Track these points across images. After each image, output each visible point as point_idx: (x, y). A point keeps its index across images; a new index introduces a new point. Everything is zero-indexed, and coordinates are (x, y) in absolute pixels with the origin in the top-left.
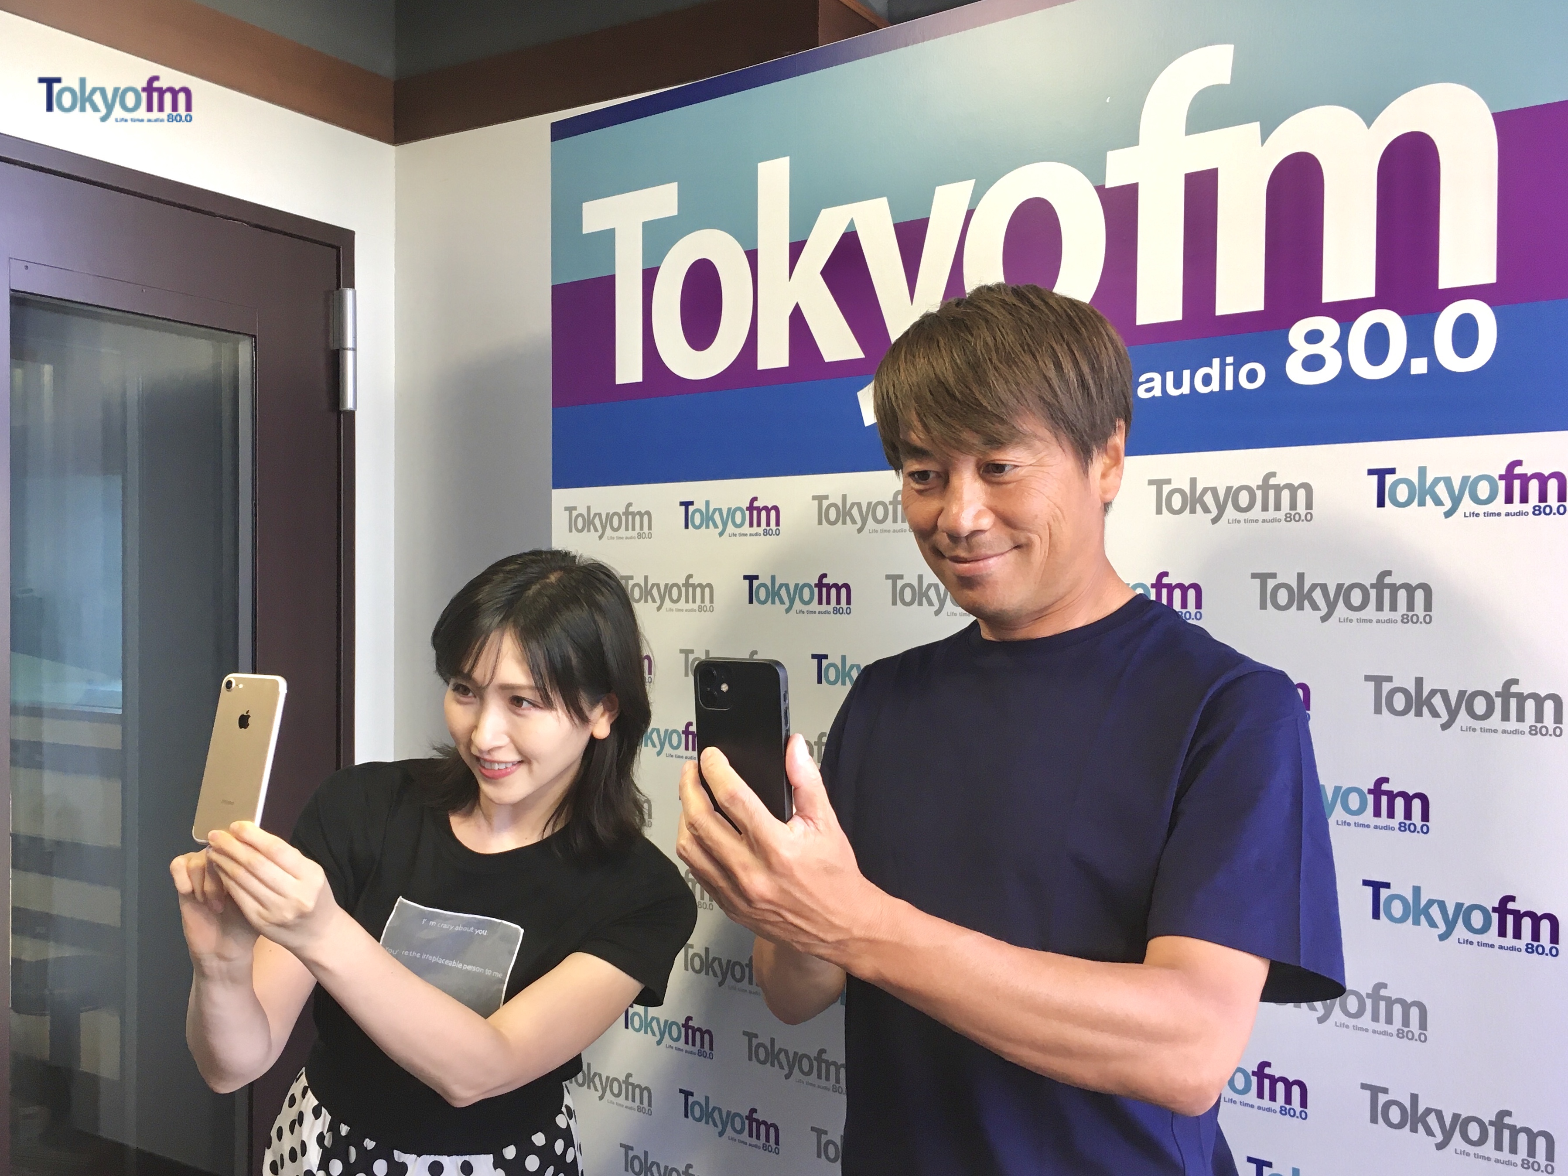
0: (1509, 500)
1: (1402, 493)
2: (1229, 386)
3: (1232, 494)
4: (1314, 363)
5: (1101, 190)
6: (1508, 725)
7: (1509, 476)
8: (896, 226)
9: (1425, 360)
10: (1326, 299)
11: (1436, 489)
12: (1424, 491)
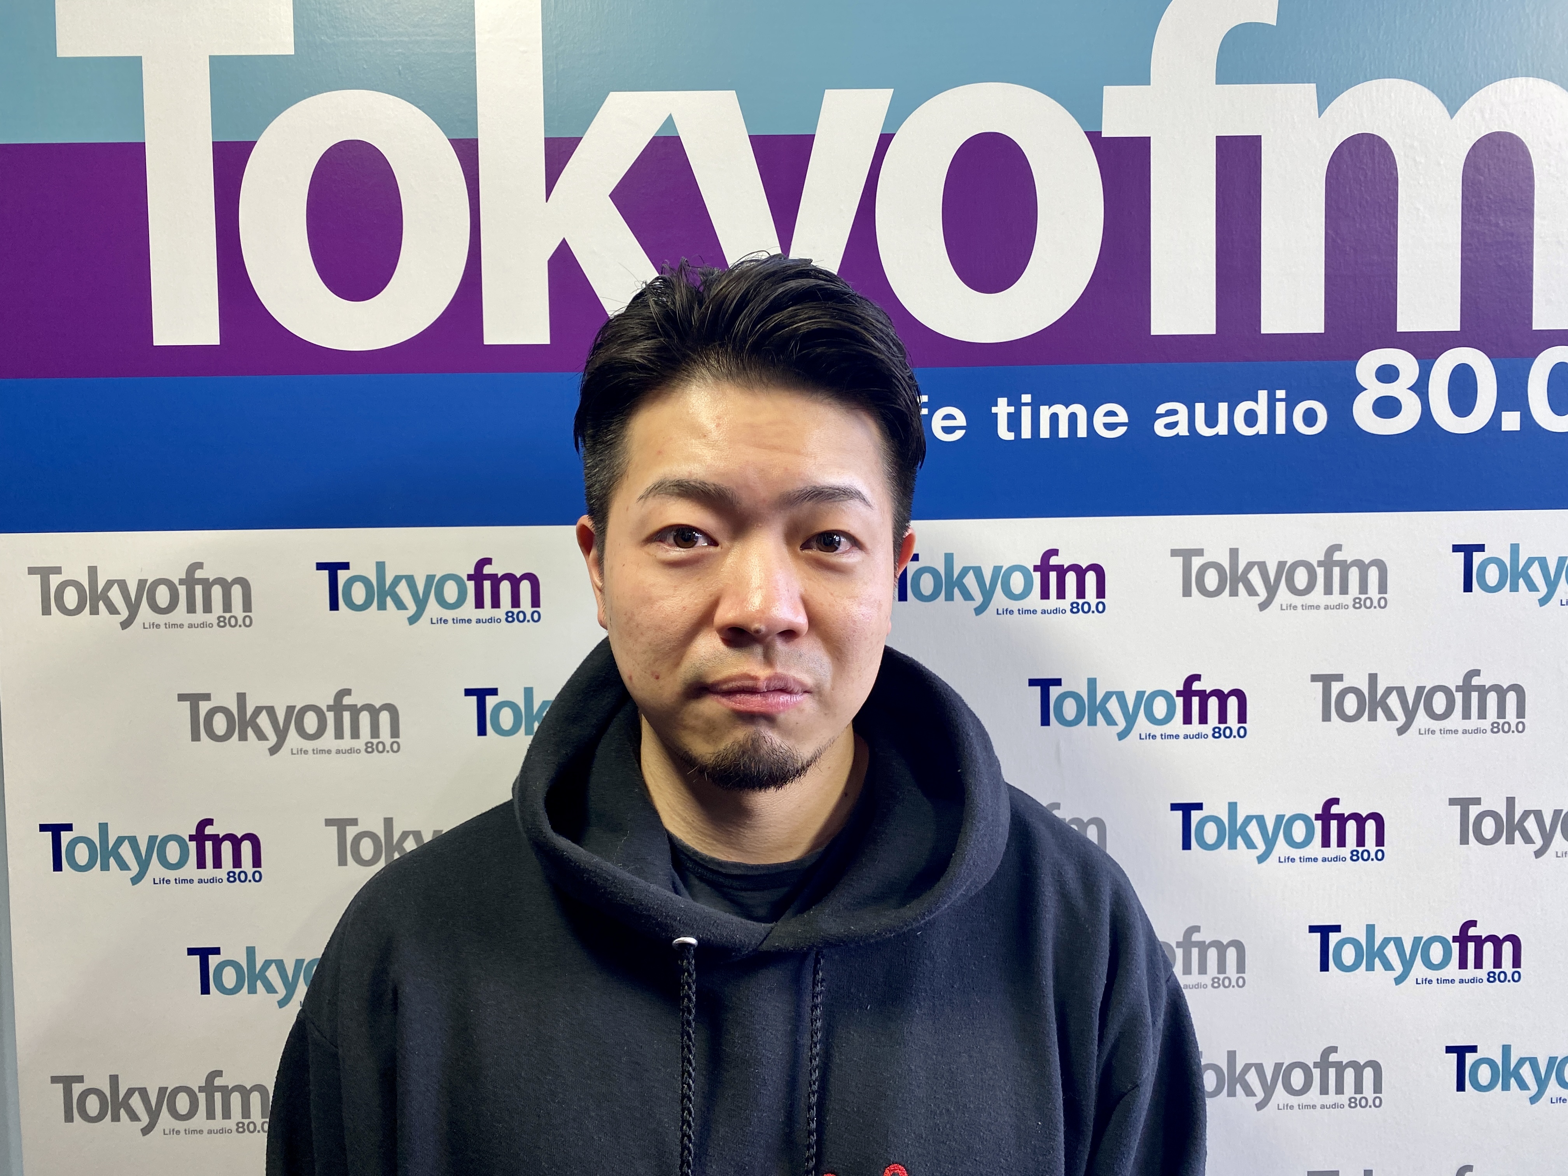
1: (1492, 575)
2: (1281, 429)
3: (1287, 571)
4: (1387, 407)
5: (1095, 138)
8: (751, 137)
9: (1517, 414)
10: (1401, 327)
11: (1530, 572)
12: (1515, 574)
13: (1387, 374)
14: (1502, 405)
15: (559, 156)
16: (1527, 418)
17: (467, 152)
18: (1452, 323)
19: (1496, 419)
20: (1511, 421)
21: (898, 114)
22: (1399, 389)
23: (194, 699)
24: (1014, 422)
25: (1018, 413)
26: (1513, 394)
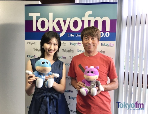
7: (110, 44)
12: (104, 45)
15: (53, 21)
17: (49, 21)
18: (101, 31)
20: (104, 36)
21: (71, 19)
23: (34, 49)
25: (77, 35)
26: (105, 35)
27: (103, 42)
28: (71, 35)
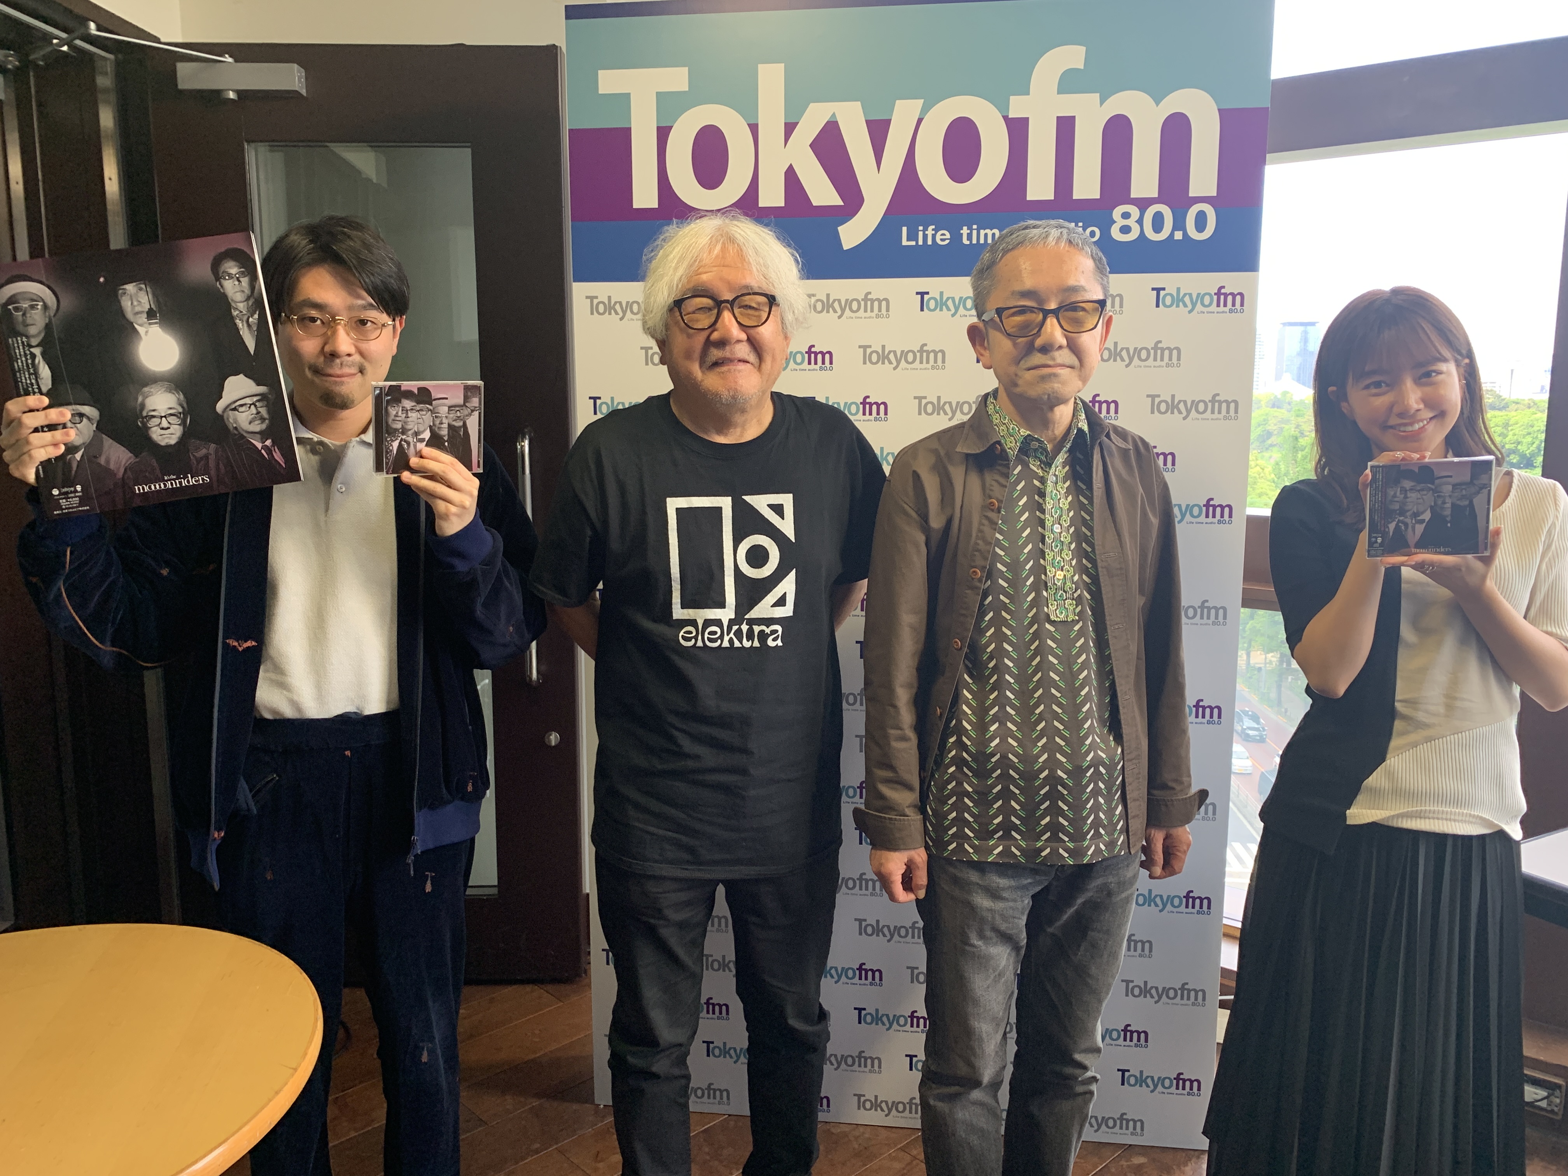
0: (1218, 305)
1: (1168, 301)
4: (1125, 230)
5: (1006, 118)
6: (1214, 416)
7: (1218, 294)
8: (867, 122)
9: (1181, 232)
10: (1133, 196)
11: (1185, 299)
12: (1178, 300)
13: (1126, 215)
14: (1175, 228)
15: (790, 128)
16: (1185, 234)
17: (754, 129)
18: (1154, 194)
19: (1172, 234)
20: (1178, 235)
21: (925, 110)
22: (1131, 222)
24: (970, 237)
25: (971, 232)
26: (1180, 224)
27: (1170, 281)
28: (930, 232)
